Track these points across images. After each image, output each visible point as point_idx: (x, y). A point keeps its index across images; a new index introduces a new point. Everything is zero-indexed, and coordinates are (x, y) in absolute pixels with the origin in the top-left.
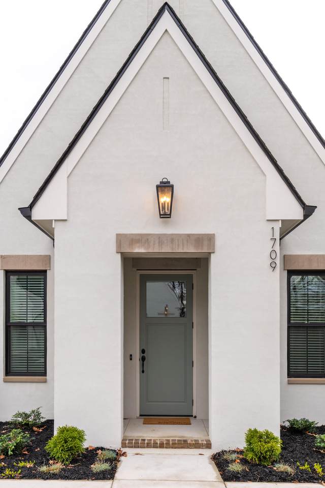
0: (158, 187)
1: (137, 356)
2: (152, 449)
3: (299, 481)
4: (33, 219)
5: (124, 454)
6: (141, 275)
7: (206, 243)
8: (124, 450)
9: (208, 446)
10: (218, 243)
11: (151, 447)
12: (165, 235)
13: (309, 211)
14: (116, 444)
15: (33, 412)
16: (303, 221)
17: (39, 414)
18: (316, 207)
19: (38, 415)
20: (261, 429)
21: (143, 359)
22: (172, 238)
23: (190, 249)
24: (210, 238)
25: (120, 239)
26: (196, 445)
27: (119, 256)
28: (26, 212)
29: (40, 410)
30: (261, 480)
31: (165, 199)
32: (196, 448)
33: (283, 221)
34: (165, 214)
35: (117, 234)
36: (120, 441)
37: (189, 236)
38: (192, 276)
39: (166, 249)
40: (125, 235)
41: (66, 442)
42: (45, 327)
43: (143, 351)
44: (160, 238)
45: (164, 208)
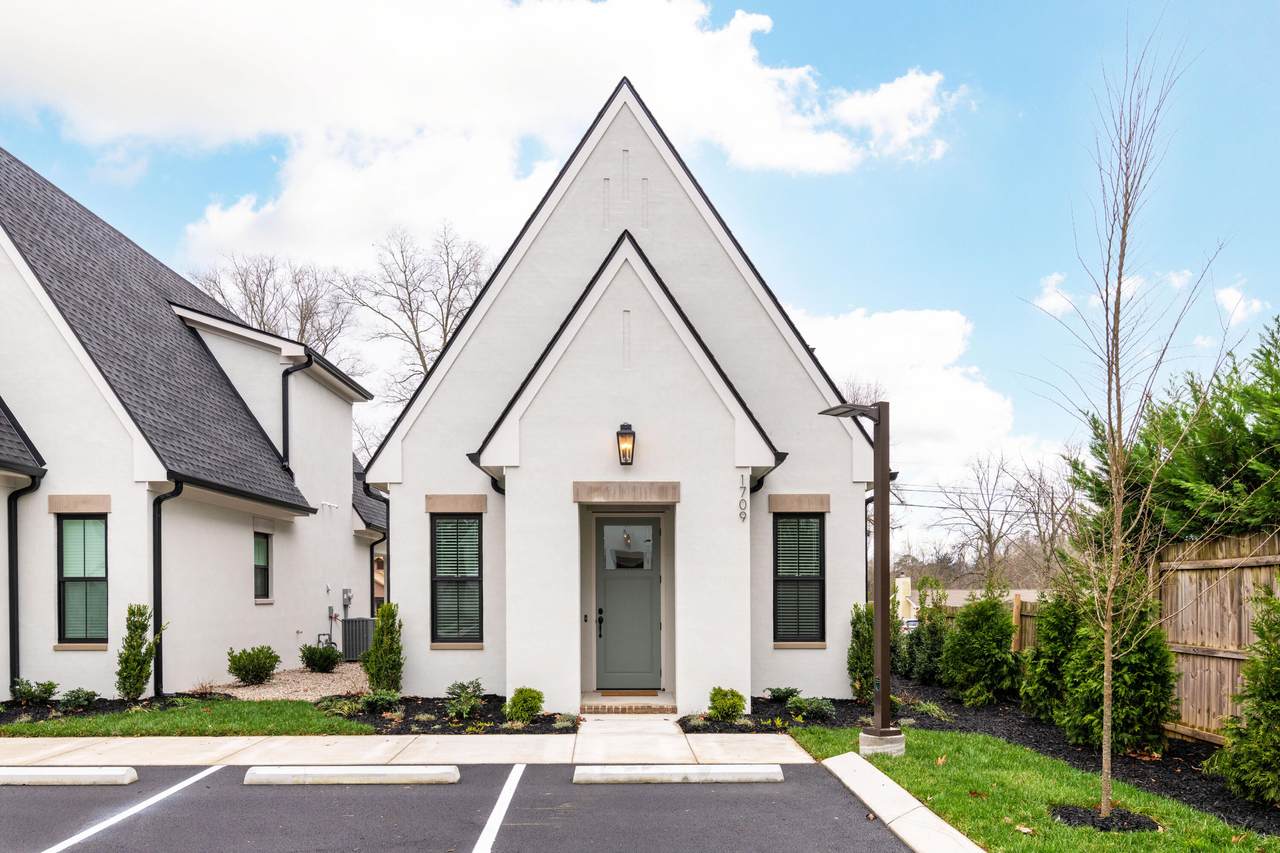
0: (618, 434)
1: (593, 616)
2: (614, 715)
3: (758, 732)
4: (482, 465)
5: (584, 720)
6: (597, 519)
7: (670, 492)
8: (583, 716)
9: (674, 710)
10: (683, 491)
11: (612, 713)
12: (627, 483)
13: (780, 457)
14: (575, 711)
15: (472, 683)
16: (774, 468)
17: (479, 685)
18: (787, 454)
19: (477, 687)
20: (726, 688)
21: (600, 621)
22: (634, 487)
23: (654, 499)
24: (675, 487)
25: (578, 487)
26: (661, 710)
27: (576, 505)
28: (475, 458)
29: (480, 681)
30: (721, 732)
31: (626, 445)
32: (661, 713)
33: (753, 468)
34: (626, 461)
35: (574, 483)
36: (578, 706)
37: (652, 483)
38: (659, 519)
39: (628, 498)
40: (584, 483)
41: (525, 701)
42: (481, 582)
43: (600, 611)
44: (622, 487)
45: (624, 456)
